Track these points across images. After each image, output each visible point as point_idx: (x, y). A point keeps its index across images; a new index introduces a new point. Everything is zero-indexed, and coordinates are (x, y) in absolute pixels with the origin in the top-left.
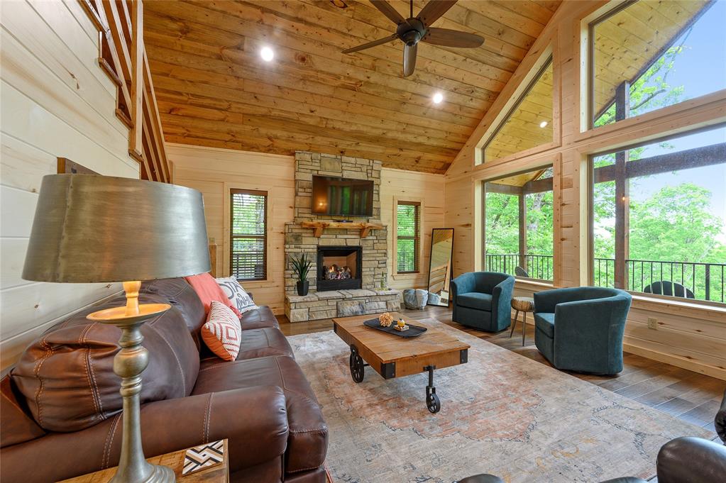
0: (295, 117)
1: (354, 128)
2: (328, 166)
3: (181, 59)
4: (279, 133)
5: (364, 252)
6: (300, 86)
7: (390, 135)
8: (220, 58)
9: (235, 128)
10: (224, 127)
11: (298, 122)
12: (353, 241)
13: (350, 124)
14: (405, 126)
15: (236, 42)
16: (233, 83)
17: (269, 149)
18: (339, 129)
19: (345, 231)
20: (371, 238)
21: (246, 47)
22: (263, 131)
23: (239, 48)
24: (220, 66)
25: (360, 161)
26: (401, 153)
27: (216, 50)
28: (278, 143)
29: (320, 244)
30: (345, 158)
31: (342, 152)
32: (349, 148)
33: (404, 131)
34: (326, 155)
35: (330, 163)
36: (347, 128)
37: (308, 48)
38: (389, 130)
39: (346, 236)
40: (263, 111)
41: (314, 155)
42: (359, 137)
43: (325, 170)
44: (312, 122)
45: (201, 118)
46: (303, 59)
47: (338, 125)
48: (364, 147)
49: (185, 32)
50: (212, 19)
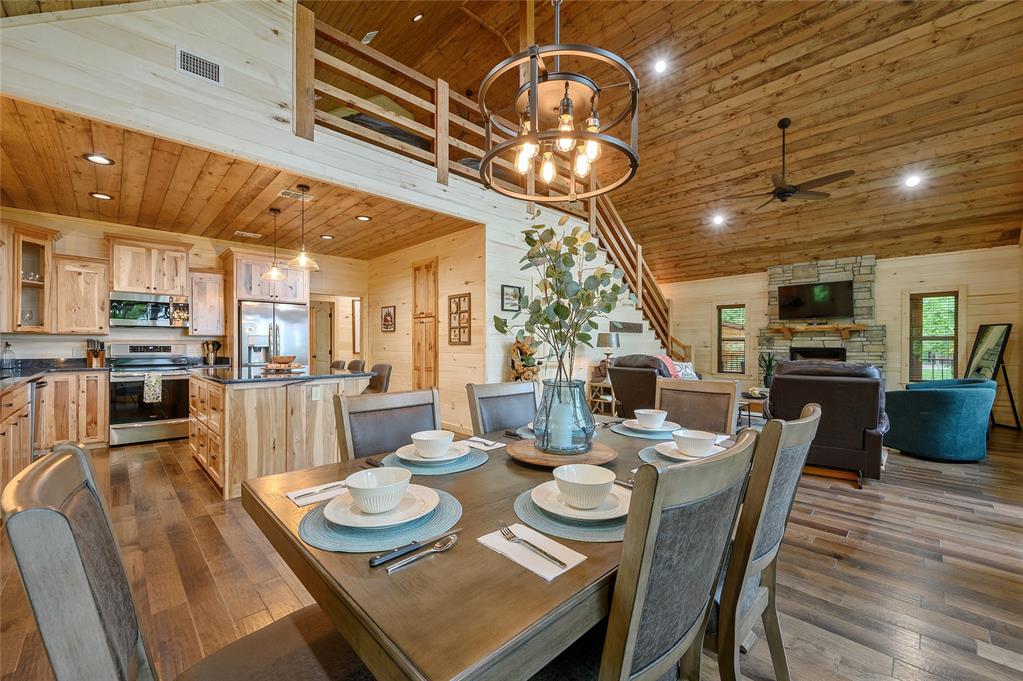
0: (755, 246)
1: (817, 237)
2: (801, 274)
3: (674, 241)
4: (748, 260)
5: (848, 354)
6: (748, 227)
7: (866, 230)
8: (692, 233)
9: (714, 265)
10: (708, 266)
11: (759, 249)
12: (833, 343)
13: (811, 236)
14: (883, 218)
15: (699, 221)
16: (705, 241)
17: (745, 272)
18: (800, 243)
19: (823, 333)
20: (859, 339)
21: (704, 222)
22: (734, 261)
23: (701, 224)
24: (693, 236)
25: (841, 261)
26: (899, 241)
27: (689, 230)
28: (748, 266)
29: (793, 345)
30: (821, 262)
31: (816, 258)
32: (821, 253)
33: (885, 222)
34: (799, 264)
35: (803, 270)
36: (809, 239)
37: (743, 206)
38: (864, 227)
39: (823, 338)
40: (730, 249)
41: (786, 267)
42: (829, 242)
43: (798, 278)
44: (771, 245)
45: (693, 265)
46: (743, 213)
47: (796, 240)
48: (839, 248)
49: (672, 229)
50: (682, 218)
